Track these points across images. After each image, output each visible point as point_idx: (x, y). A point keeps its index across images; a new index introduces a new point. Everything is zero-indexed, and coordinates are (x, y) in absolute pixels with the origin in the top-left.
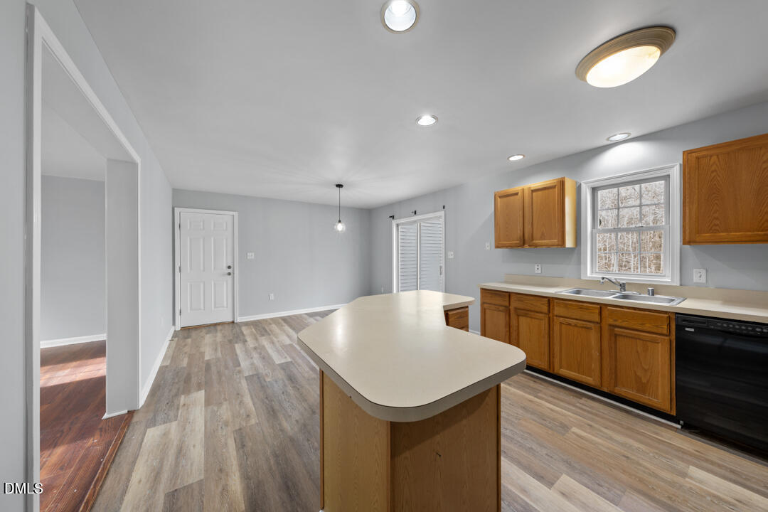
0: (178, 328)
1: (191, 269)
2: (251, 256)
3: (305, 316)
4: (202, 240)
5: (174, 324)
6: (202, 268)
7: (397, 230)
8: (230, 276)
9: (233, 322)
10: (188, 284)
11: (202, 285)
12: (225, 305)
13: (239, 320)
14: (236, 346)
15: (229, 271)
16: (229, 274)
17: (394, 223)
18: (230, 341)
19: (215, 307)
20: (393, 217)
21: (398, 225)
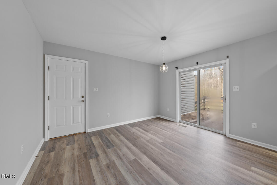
0: (47, 139)
1: (57, 97)
2: (96, 89)
3: (128, 126)
4: (64, 79)
5: (44, 136)
6: (64, 97)
7: (180, 75)
8: (83, 103)
9: (85, 132)
10: (55, 108)
11: (64, 109)
12: (80, 122)
13: (89, 130)
14: (91, 160)
15: (83, 99)
16: (83, 101)
17: (178, 71)
18: (85, 155)
19: (73, 123)
20: (177, 68)
21: (180, 73)
